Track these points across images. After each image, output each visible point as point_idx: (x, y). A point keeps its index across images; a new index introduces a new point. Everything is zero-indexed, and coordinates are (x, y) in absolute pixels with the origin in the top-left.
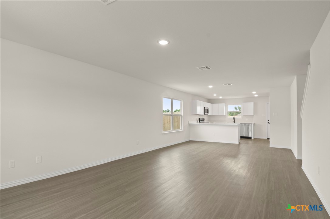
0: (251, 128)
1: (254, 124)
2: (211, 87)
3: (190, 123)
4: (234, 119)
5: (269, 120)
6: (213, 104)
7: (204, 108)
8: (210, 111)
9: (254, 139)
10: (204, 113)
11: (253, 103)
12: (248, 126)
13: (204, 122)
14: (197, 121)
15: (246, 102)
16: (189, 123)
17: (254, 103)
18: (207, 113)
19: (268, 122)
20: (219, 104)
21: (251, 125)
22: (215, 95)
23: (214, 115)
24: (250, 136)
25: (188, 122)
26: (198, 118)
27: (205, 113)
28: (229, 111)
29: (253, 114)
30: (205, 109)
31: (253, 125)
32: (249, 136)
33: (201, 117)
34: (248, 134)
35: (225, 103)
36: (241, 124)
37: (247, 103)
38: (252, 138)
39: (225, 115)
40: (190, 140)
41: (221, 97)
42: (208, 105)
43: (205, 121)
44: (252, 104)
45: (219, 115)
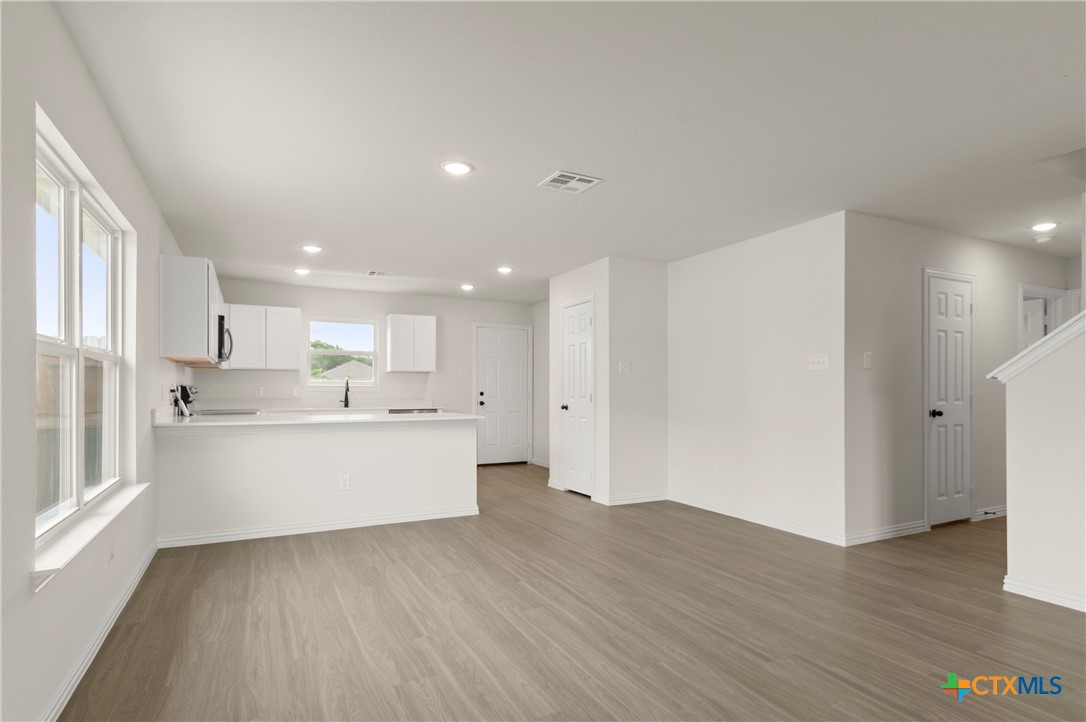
5: (482, 394)
7: (220, 318)
14: (176, 403)
16: (157, 420)
17: (437, 320)
22: (312, 249)
25: (154, 413)
29: (433, 369)
30: (225, 326)
44: (431, 323)
45: (269, 367)
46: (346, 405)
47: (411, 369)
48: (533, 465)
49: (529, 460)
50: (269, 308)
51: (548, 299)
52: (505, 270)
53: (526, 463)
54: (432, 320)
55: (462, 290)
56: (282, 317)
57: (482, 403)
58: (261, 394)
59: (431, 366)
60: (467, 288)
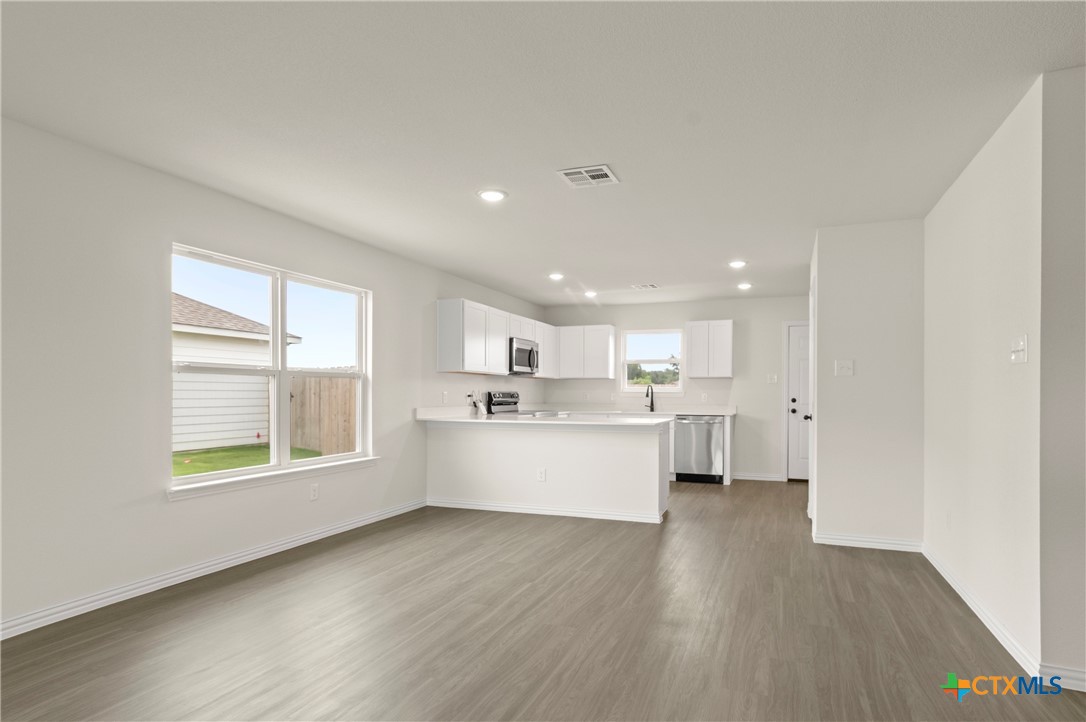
0: (723, 436)
1: (734, 417)
2: (492, 197)
3: (422, 415)
4: (650, 395)
5: (794, 400)
6: (563, 328)
7: (511, 340)
8: (543, 359)
9: (735, 482)
10: (511, 368)
11: (729, 323)
12: (710, 425)
13: (517, 411)
14: (475, 405)
15: (703, 319)
16: (420, 416)
17: (734, 323)
18: (528, 369)
19: (793, 406)
20: (587, 327)
21: (722, 423)
22: (556, 277)
23: (564, 375)
24: (717, 470)
25: (415, 411)
26: (480, 390)
27: (516, 368)
28: (628, 359)
29: (729, 375)
30: (515, 346)
31: (728, 421)
32: (713, 473)
33: (497, 388)
34: (710, 464)
35: (613, 325)
36: (681, 417)
37: (705, 323)
38: (727, 482)
39: (611, 376)
40: (428, 504)
41: (591, 295)
42: (534, 332)
43: (520, 407)
44: (726, 327)
45: (586, 376)
46: (652, 410)
47: (706, 376)
57: (794, 411)
59: (726, 371)
60: (744, 287)
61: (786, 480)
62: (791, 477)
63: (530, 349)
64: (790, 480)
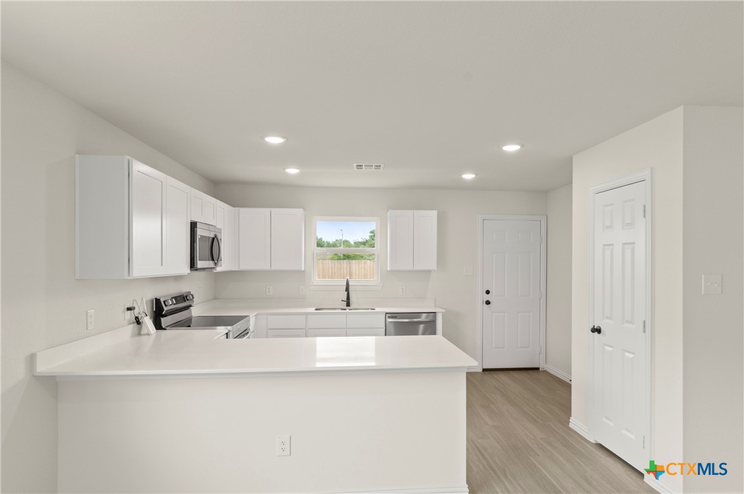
4: (347, 287)
5: (488, 292)
7: (193, 225)
10: (193, 265)
14: (138, 321)
15: (407, 209)
17: (438, 214)
18: (209, 264)
19: (487, 297)
21: (434, 320)
23: (243, 267)
26: (145, 298)
27: (200, 264)
29: (434, 267)
30: (200, 232)
31: (440, 318)
33: (169, 292)
35: (304, 210)
36: (392, 315)
37: (410, 212)
39: (301, 268)
42: (216, 215)
44: (431, 218)
46: (348, 305)
47: (410, 268)
48: (545, 372)
49: (542, 366)
50: (273, 210)
51: (570, 183)
52: (511, 148)
53: (538, 369)
54: (433, 214)
55: (463, 179)
56: (286, 218)
57: (488, 303)
58: (271, 294)
59: (431, 264)
60: (469, 176)
61: (481, 371)
62: (485, 367)
63: (212, 236)
64: (484, 370)
